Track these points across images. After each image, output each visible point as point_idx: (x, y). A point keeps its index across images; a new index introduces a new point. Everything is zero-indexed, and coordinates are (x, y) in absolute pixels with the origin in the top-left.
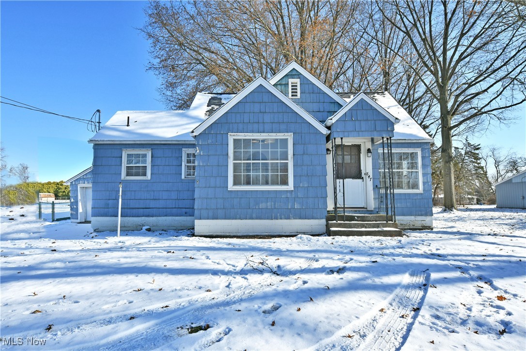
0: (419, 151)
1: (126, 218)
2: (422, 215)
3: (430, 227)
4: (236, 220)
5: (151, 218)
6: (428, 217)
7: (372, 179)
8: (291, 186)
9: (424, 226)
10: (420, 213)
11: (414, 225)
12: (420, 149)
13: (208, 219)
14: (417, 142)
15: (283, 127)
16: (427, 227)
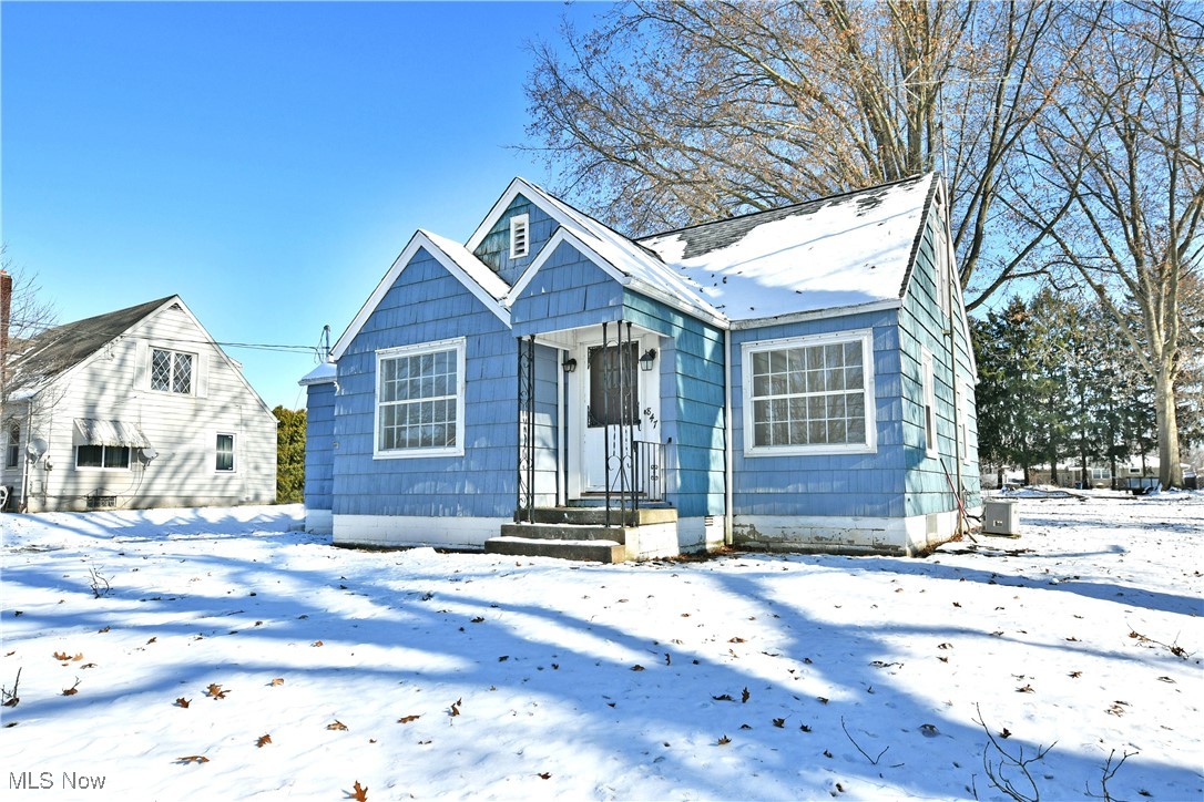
0: (866, 338)
2: (873, 515)
3: (896, 548)
4: (380, 517)
6: (890, 519)
7: (658, 423)
8: (459, 449)
9: (881, 546)
10: (868, 508)
11: (851, 542)
12: (869, 331)
13: (348, 513)
14: (855, 312)
15: (452, 326)
16: (887, 547)
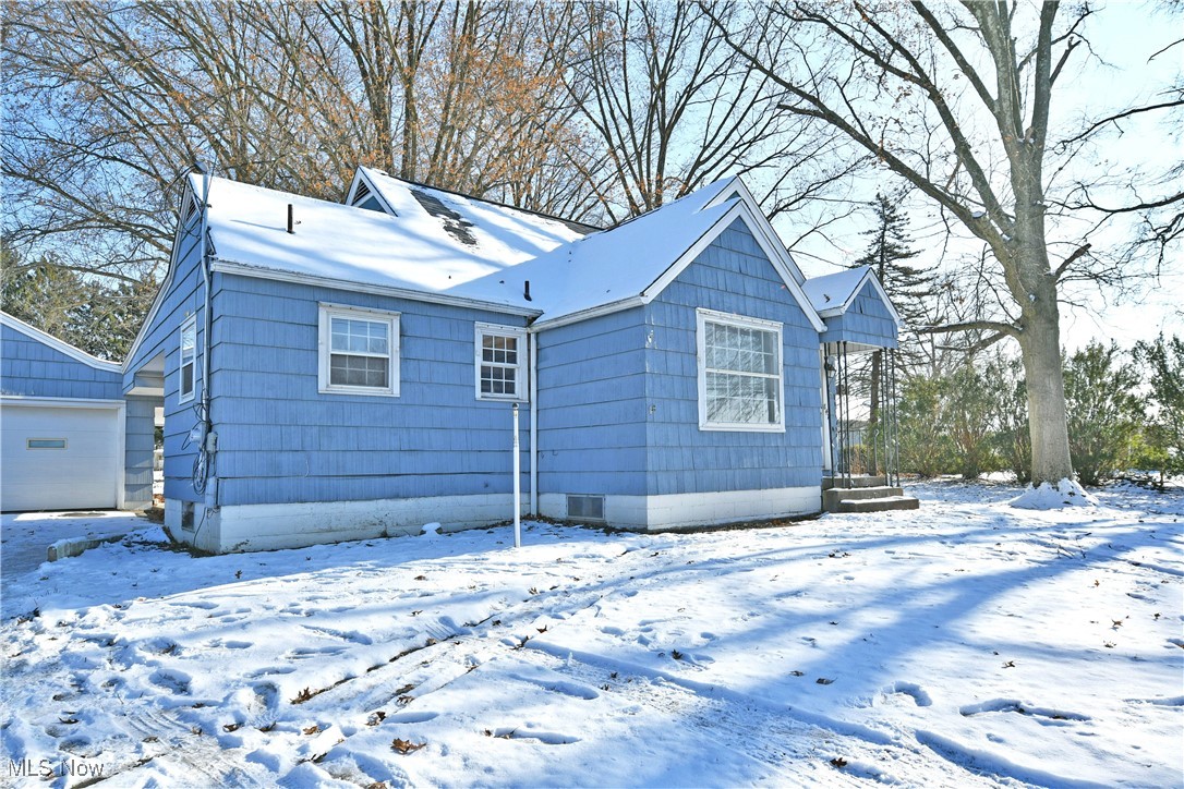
1: (334, 505)
5: (402, 503)
8: (781, 426)
